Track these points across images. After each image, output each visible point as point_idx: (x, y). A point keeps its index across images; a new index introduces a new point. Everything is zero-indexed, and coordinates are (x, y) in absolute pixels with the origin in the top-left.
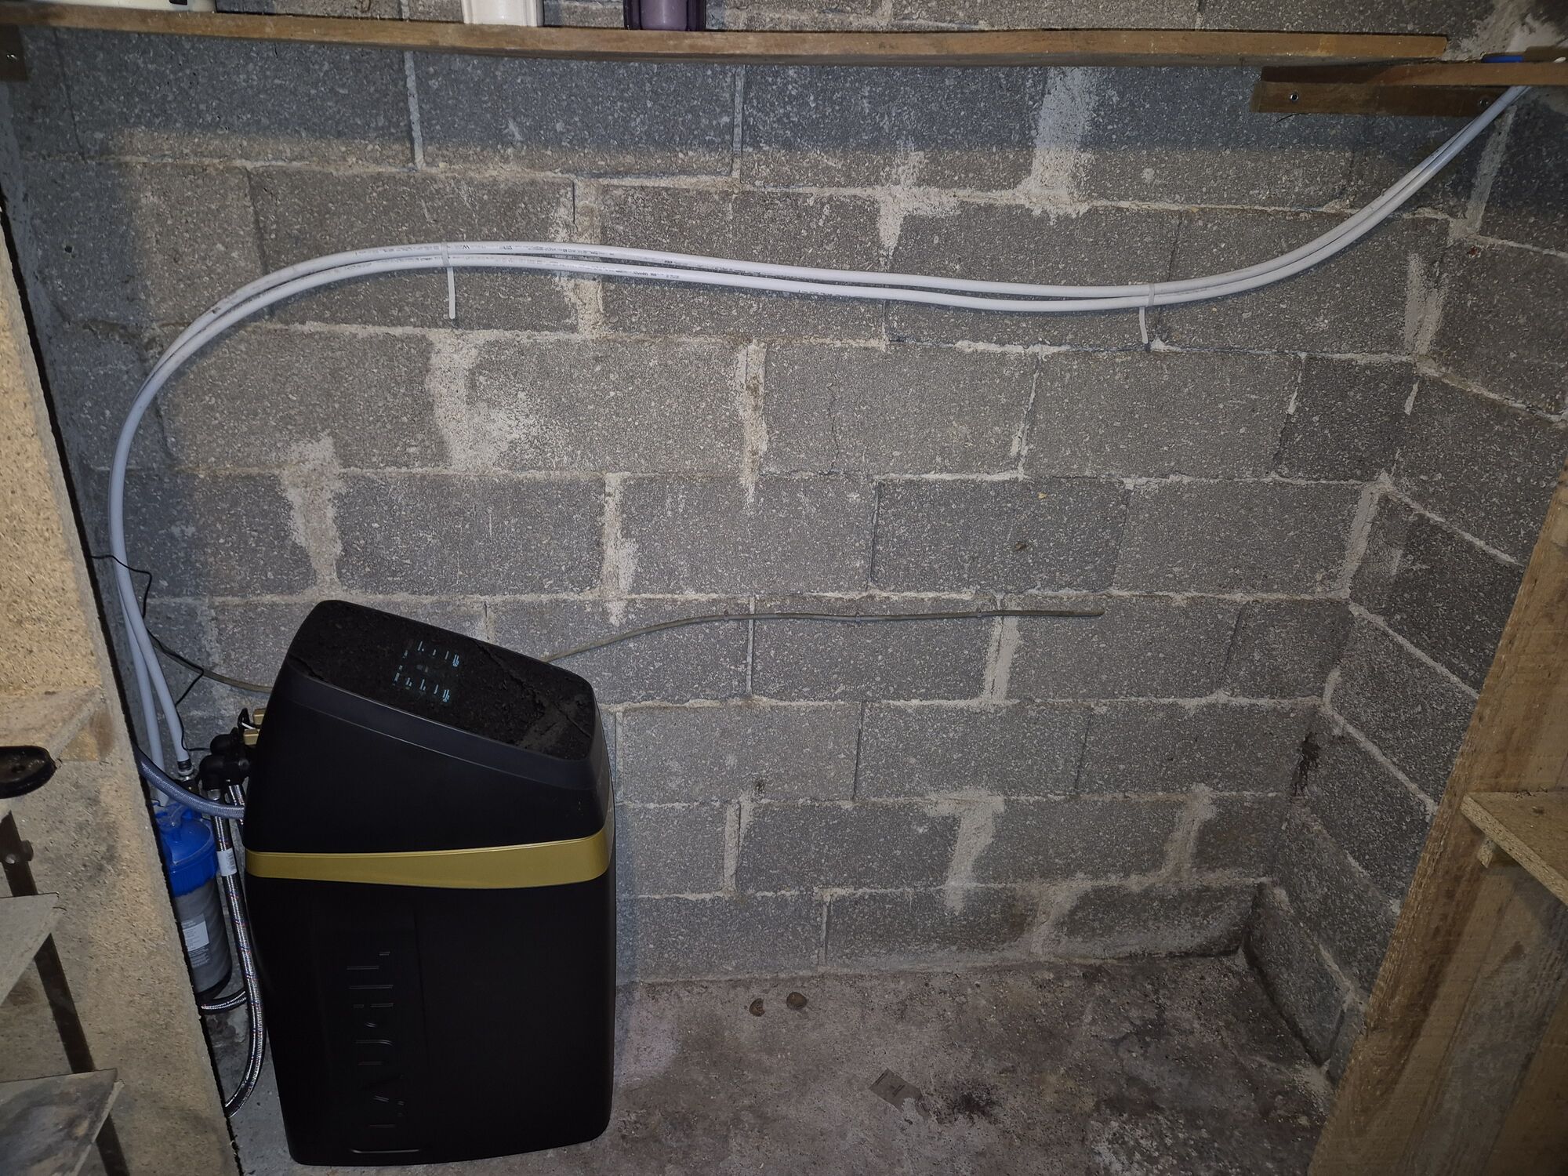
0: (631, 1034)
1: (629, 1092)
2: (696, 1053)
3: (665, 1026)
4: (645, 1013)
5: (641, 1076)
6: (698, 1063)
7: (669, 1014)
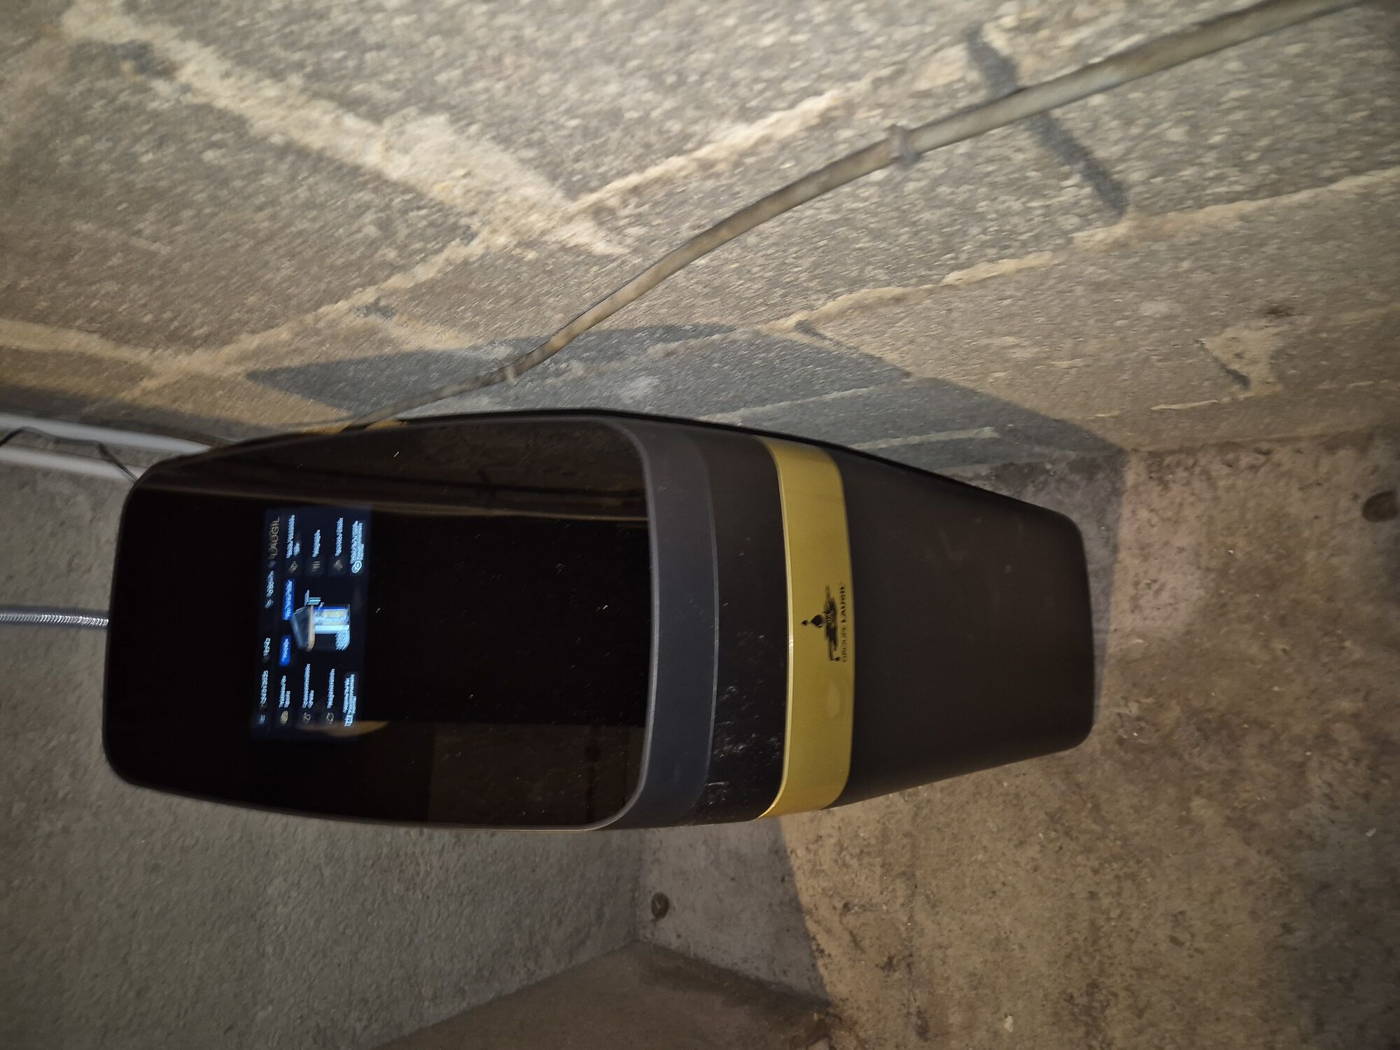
0: (1123, 555)
1: (1125, 663)
2: (1244, 599)
3: (1183, 539)
4: (1144, 514)
5: (1142, 636)
6: (1249, 618)
7: (1190, 513)
